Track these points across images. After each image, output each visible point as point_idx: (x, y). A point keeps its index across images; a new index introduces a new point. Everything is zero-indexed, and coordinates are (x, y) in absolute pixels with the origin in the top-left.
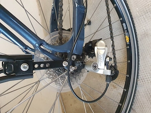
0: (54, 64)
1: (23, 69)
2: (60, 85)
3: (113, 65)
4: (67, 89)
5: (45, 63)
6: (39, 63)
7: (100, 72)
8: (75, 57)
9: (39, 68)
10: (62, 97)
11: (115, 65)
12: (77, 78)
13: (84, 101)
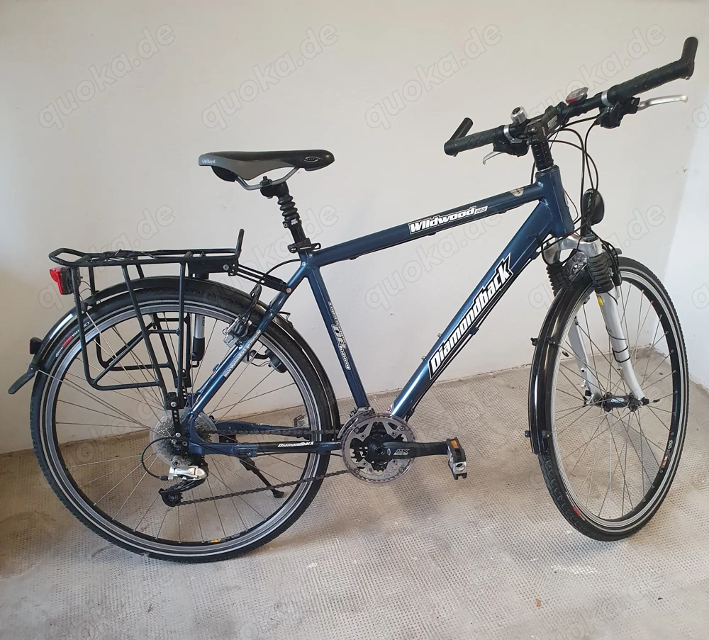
0: (177, 425)
1: (172, 403)
2: (158, 430)
3: (182, 501)
4: (153, 437)
5: (178, 418)
6: (178, 414)
7: (171, 471)
8: (186, 445)
9: (173, 414)
10: (145, 433)
11: (182, 504)
12: (165, 450)
13: (143, 463)
